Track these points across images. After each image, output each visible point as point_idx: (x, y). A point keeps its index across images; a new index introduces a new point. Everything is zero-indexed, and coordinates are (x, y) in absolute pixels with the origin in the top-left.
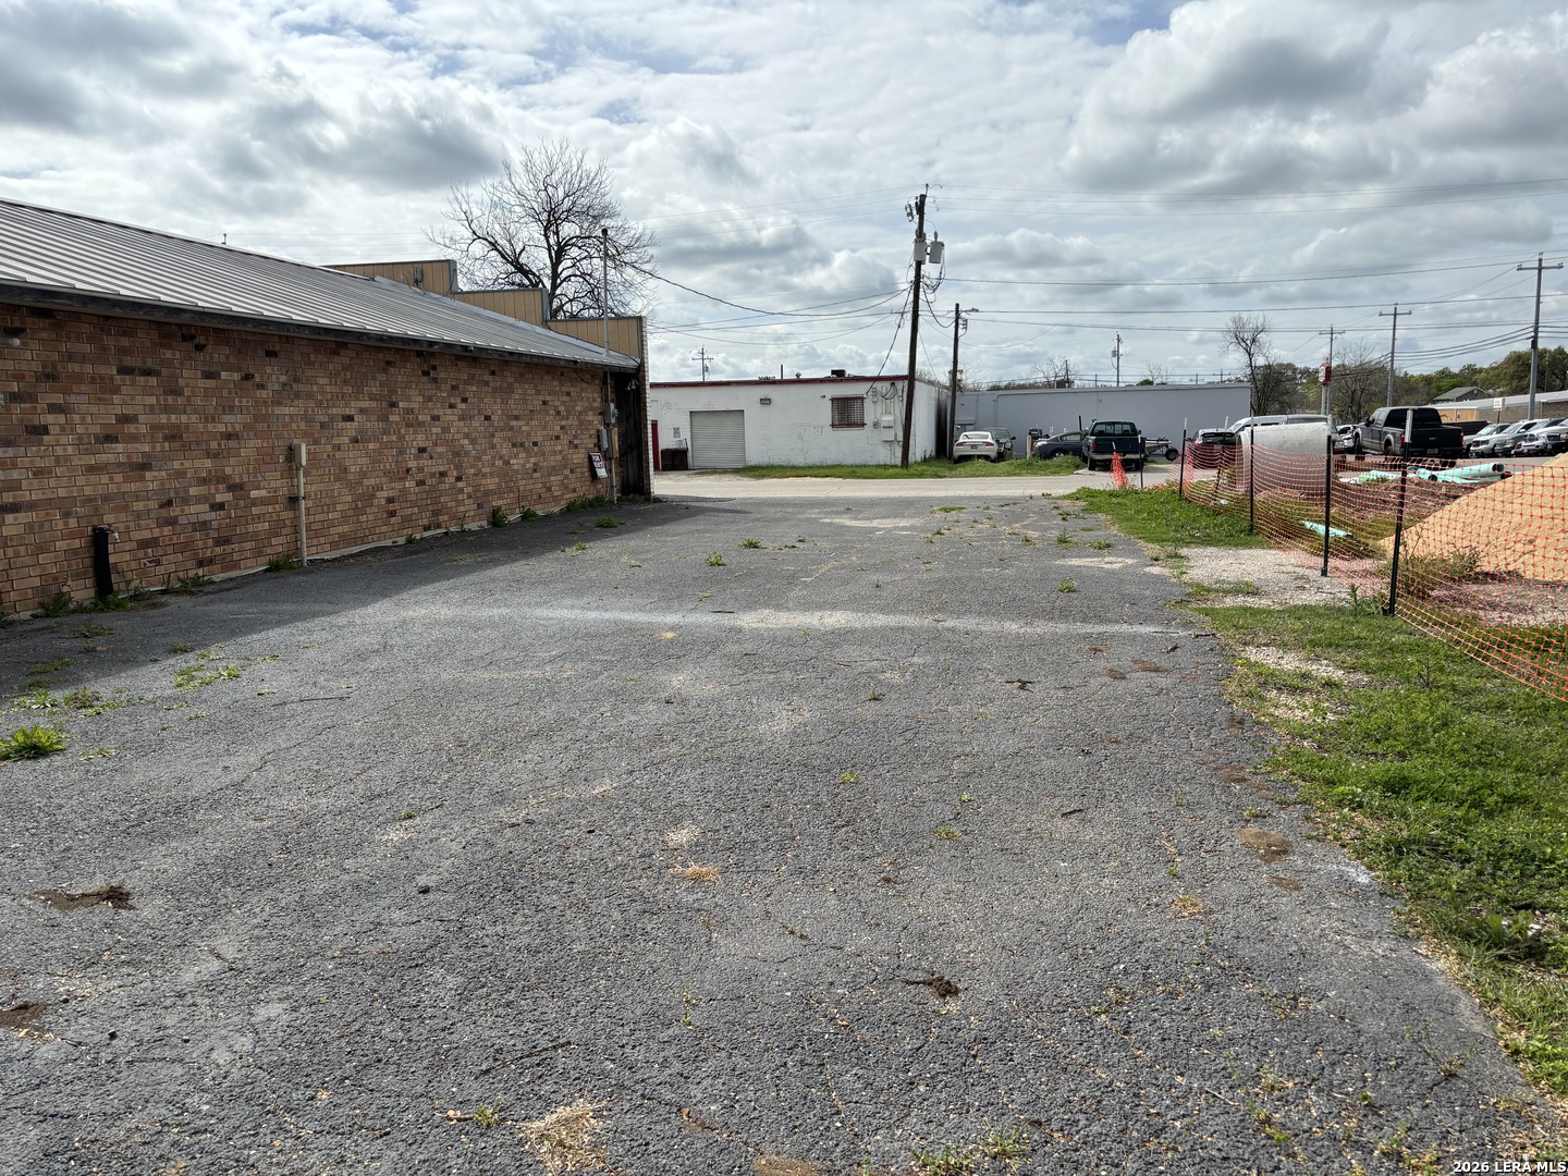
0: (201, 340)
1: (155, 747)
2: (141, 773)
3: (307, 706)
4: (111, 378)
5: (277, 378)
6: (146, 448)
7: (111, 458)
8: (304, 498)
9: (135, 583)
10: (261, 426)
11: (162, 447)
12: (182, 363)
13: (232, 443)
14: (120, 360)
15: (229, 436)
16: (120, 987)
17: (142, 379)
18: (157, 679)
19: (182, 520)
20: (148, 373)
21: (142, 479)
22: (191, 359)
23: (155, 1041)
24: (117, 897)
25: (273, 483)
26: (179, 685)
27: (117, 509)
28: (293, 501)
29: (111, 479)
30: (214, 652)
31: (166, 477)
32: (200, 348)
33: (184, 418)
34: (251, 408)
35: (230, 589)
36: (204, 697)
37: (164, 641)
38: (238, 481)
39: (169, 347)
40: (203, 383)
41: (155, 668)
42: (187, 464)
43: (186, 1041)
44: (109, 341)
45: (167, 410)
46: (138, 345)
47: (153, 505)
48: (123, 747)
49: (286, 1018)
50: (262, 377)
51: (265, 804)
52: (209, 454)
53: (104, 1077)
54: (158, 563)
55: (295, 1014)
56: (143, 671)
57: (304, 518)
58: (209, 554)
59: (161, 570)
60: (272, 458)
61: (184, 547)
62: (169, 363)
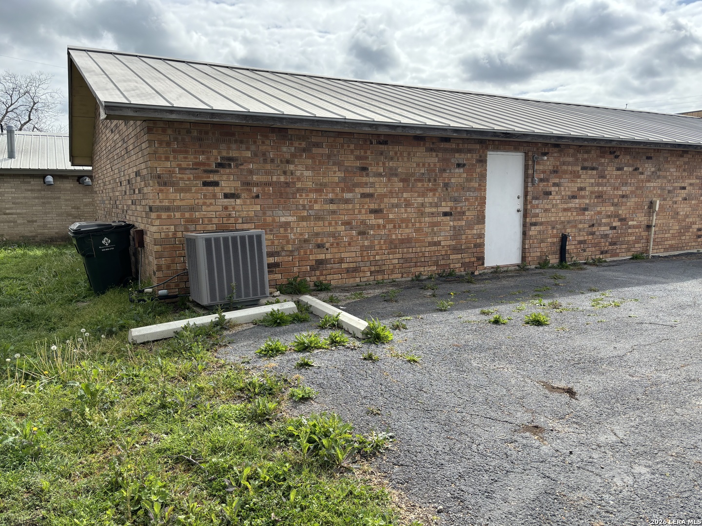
0: (618, 153)
1: (583, 331)
2: (578, 341)
3: (653, 327)
4: (578, 172)
5: (650, 169)
6: (587, 201)
7: (573, 205)
8: (654, 226)
9: (574, 259)
10: (639, 192)
11: (594, 201)
12: (608, 164)
13: (624, 200)
14: (583, 164)
15: (623, 196)
16: (573, 432)
17: (590, 171)
18: (583, 301)
19: (597, 233)
20: (593, 169)
21: (584, 214)
22: (612, 162)
23: (588, 462)
24: (571, 392)
25: (641, 218)
26: (593, 306)
27: (572, 227)
28: (649, 227)
29: (572, 214)
30: (607, 293)
31: (593, 214)
32: (617, 157)
33: (605, 188)
34: (635, 184)
35: (613, 266)
36: (604, 313)
37: (586, 285)
38: (624, 217)
39: (603, 157)
40: (615, 173)
41: (583, 296)
42: (603, 209)
43: (603, 468)
44: (580, 156)
45: (598, 185)
46: (591, 157)
47: (586, 226)
48: (571, 328)
49: (649, 476)
50: (643, 169)
51: (634, 369)
52: (613, 205)
53: (568, 469)
54: (585, 251)
55: (653, 476)
56: (577, 297)
57: (653, 236)
58: (606, 249)
59: (585, 254)
60: (641, 207)
61: (596, 245)
62: (602, 164)
